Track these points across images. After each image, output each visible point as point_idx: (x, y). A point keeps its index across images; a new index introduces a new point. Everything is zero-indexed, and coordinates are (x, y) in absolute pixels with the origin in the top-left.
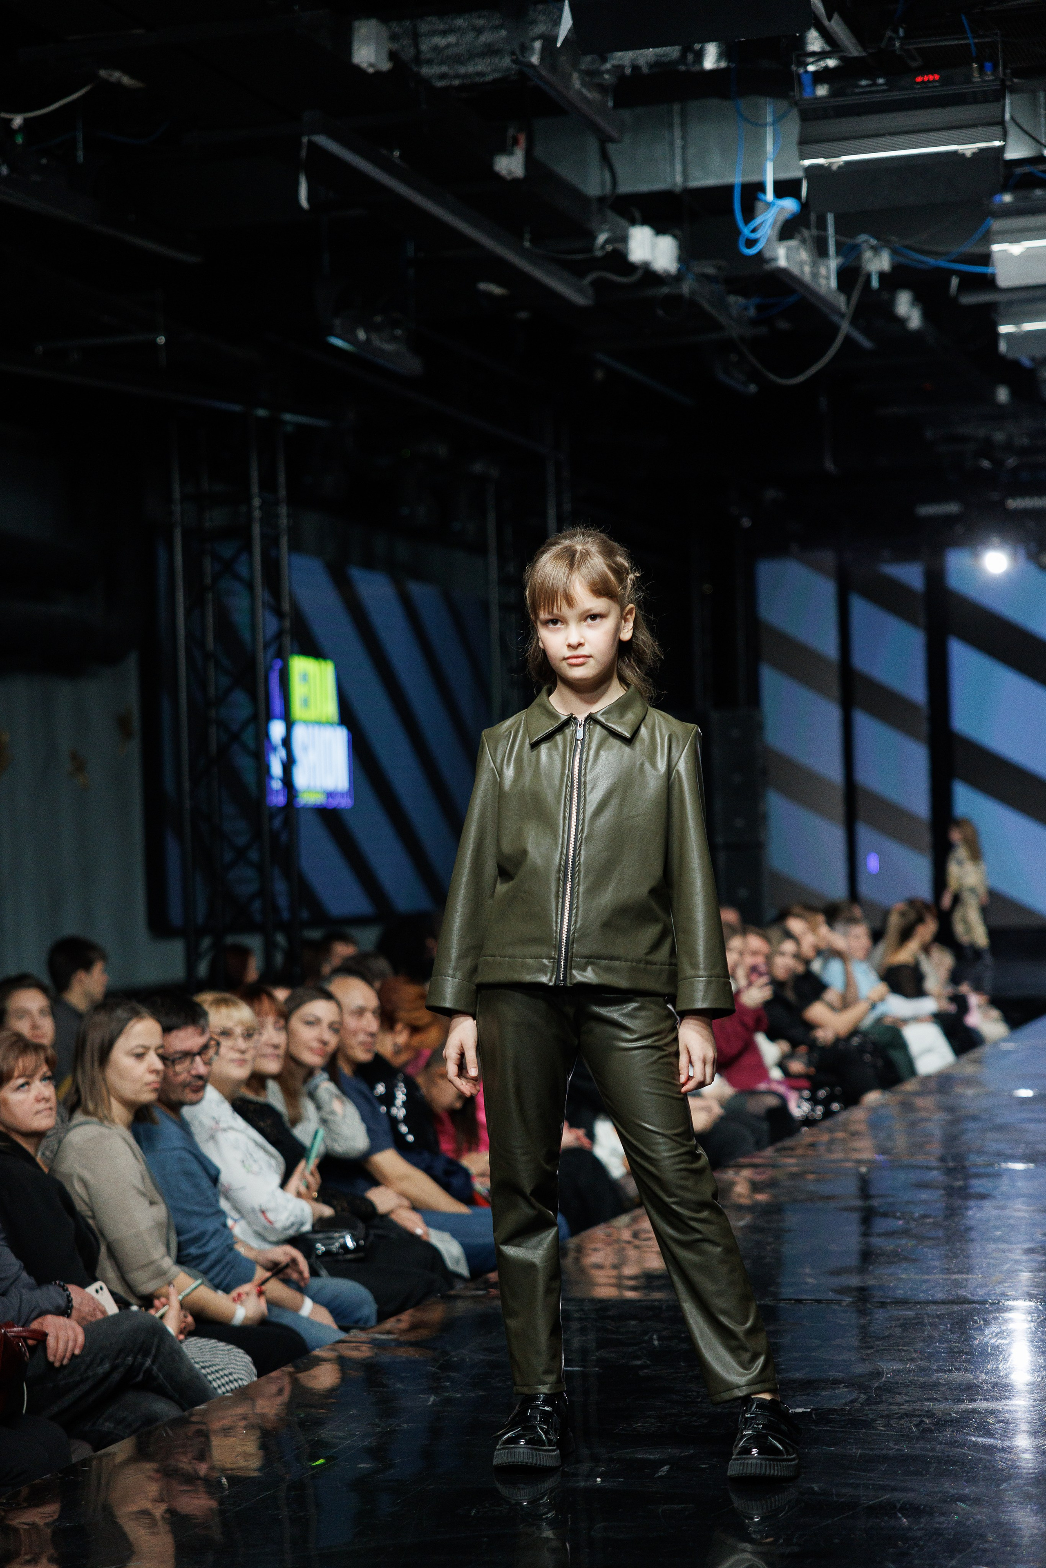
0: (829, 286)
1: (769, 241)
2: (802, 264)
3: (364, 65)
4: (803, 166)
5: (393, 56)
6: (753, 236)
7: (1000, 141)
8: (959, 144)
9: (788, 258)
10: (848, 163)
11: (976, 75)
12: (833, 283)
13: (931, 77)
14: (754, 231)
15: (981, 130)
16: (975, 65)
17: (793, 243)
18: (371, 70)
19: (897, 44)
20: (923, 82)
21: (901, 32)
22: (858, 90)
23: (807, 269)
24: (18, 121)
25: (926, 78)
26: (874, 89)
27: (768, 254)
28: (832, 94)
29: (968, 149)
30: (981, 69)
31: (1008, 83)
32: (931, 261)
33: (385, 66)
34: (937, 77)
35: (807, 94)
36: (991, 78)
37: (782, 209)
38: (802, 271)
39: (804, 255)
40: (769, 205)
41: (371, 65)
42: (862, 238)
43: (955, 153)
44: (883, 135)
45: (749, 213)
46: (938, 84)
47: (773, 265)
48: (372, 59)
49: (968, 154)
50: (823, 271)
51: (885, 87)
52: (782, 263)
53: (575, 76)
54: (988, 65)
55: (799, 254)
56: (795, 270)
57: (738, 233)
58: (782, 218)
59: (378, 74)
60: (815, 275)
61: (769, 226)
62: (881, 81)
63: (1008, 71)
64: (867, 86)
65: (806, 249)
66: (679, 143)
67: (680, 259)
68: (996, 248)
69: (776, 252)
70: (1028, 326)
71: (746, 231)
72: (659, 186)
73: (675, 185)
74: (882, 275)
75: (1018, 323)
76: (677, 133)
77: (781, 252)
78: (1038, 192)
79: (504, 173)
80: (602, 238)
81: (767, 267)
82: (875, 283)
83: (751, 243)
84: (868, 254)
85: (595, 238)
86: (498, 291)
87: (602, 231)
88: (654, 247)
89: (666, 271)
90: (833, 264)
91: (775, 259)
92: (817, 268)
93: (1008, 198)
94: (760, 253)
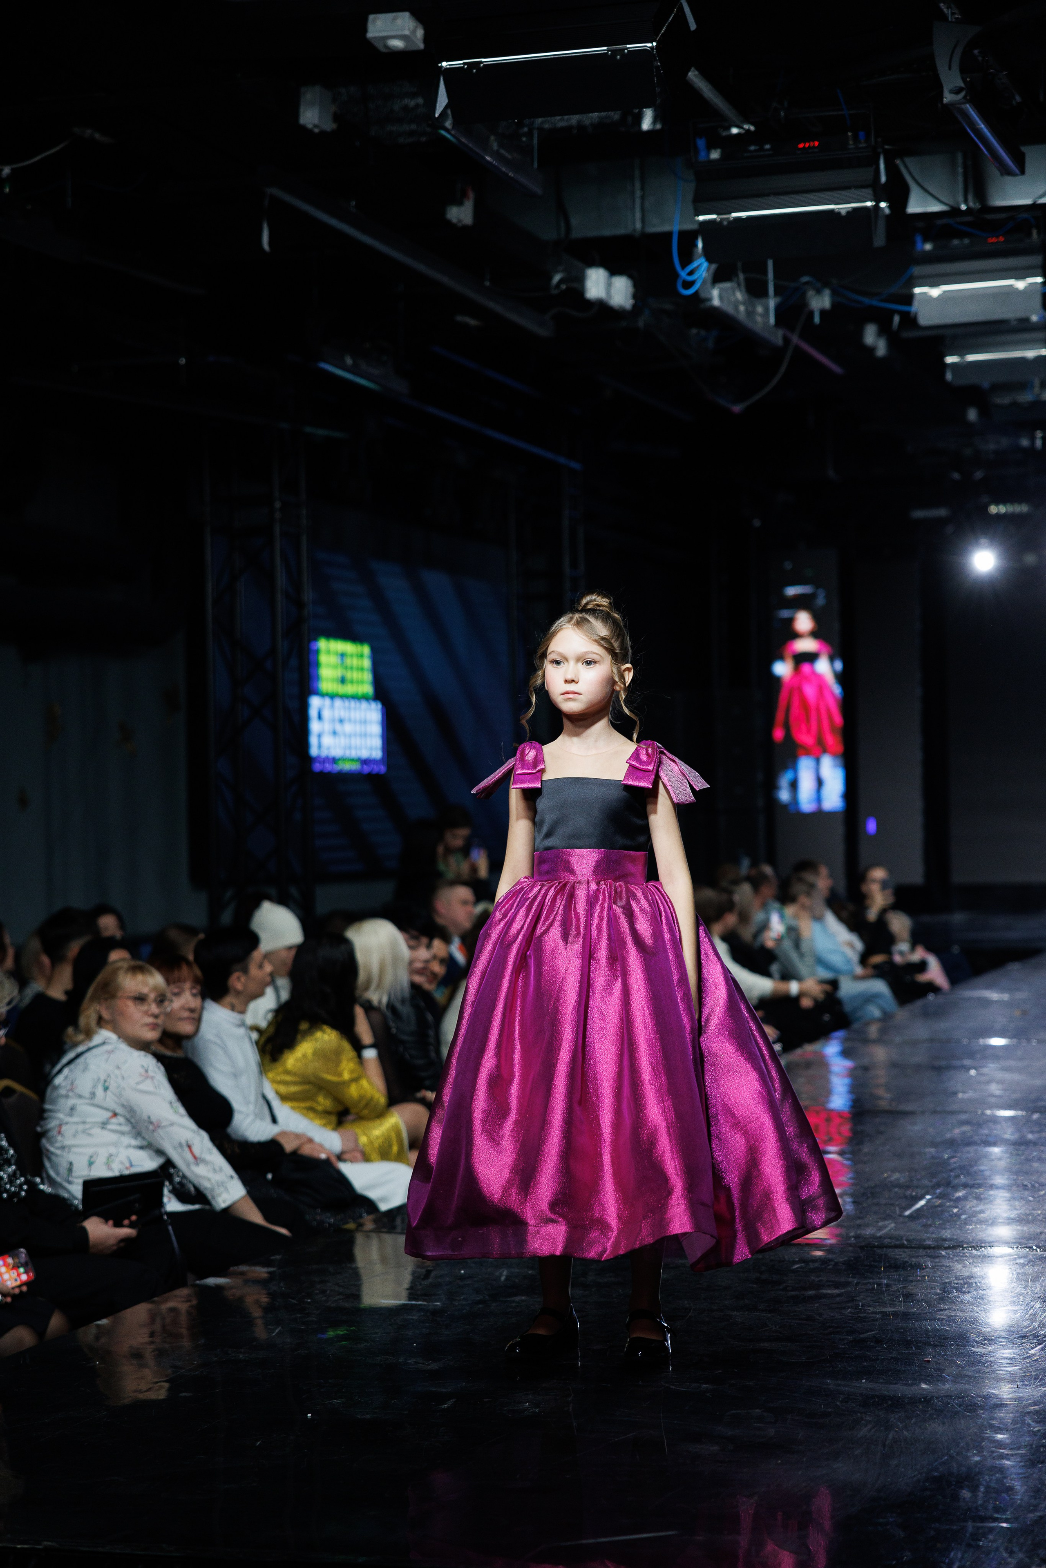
0: (766, 324)
1: (704, 282)
2: (736, 305)
3: (310, 126)
4: (698, 220)
5: (336, 118)
6: (690, 278)
7: (872, 201)
8: (835, 204)
9: (721, 298)
10: (739, 219)
11: (851, 142)
12: (772, 320)
13: (812, 144)
14: (691, 273)
15: (853, 192)
16: (850, 134)
17: (727, 285)
18: (316, 130)
19: (782, 114)
20: (804, 148)
21: (786, 104)
22: (746, 155)
23: (742, 308)
24: (7, 171)
25: (807, 145)
26: (762, 153)
27: (703, 295)
28: (723, 157)
29: (843, 208)
30: (856, 138)
31: (880, 150)
32: (866, 301)
33: (329, 126)
34: (816, 144)
35: (702, 156)
36: (864, 145)
38: (736, 310)
39: (739, 296)
41: (316, 126)
42: (805, 279)
43: (831, 212)
44: (768, 195)
45: (687, 257)
46: (816, 150)
47: (708, 304)
48: (316, 121)
49: (843, 212)
50: (760, 309)
51: (770, 152)
52: (716, 302)
53: (492, 138)
54: (862, 134)
55: (734, 294)
56: (730, 310)
57: (677, 275)
59: (323, 133)
60: (750, 313)
61: (705, 269)
62: (768, 147)
63: (880, 140)
64: (755, 151)
65: (740, 290)
66: (638, 193)
67: (635, 296)
68: (917, 290)
69: (710, 293)
70: (971, 358)
71: (683, 274)
72: (621, 231)
73: (635, 230)
74: (823, 312)
75: (962, 355)
76: (638, 185)
77: (715, 293)
78: (956, 242)
79: (454, 221)
80: (557, 278)
81: (702, 306)
82: (817, 319)
83: (688, 285)
84: (811, 293)
85: (550, 278)
86: (473, 322)
87: (557, 272)
88: (609, 286)
89: (621, 307)
90: (772, 303)
91: (710, 299)
92: (754, 307)
93: (928, 247)
94: (696, 293)
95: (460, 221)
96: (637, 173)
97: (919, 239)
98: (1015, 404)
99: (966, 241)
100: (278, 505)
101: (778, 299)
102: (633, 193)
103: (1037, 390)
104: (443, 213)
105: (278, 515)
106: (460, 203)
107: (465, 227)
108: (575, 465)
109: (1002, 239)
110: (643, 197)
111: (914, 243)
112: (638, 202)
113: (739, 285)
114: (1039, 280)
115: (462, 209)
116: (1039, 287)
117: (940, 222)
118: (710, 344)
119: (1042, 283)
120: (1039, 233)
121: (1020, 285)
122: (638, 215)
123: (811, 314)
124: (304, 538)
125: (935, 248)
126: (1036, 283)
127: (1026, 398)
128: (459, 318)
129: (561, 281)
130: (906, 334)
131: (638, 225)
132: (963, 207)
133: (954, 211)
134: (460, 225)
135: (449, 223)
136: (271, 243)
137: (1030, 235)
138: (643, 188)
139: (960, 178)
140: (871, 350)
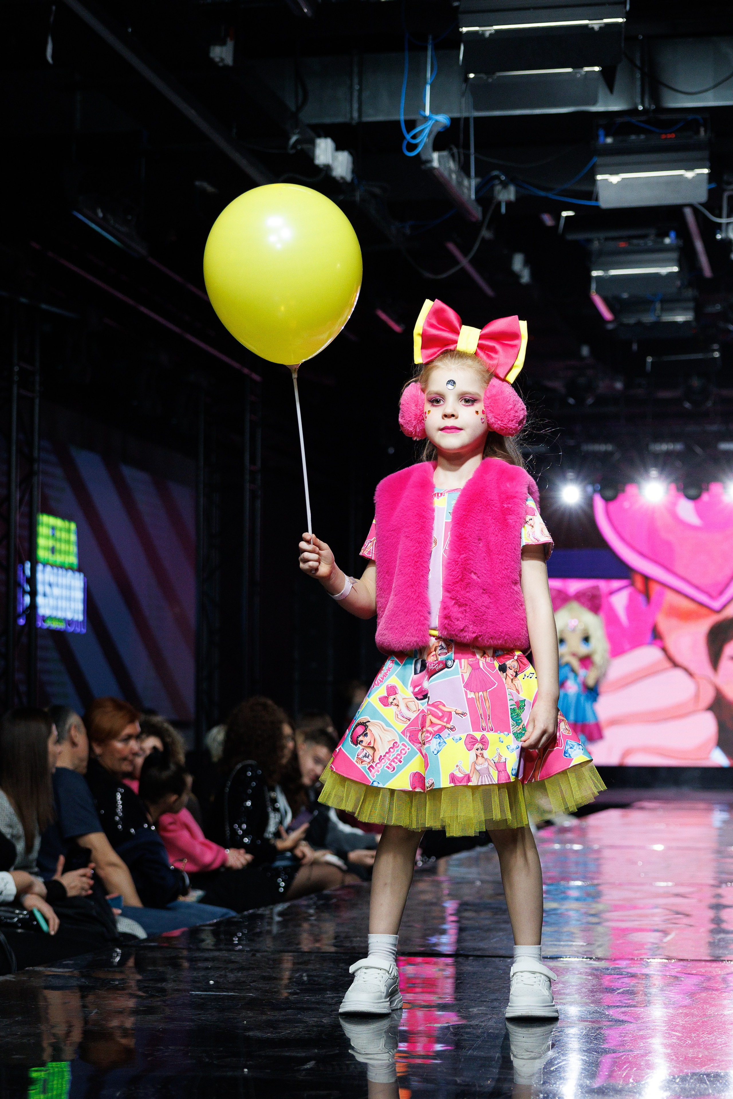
0: (469, 197)
1: (425, 147)
2: (450, 171)
6: (414, 142)
9: (439, 163)
10: (497, 31)
12: (473, 196)
14: (414, 137)
15: (608, 9)
17: (445, 153)
23: (454, 176)
27: (424, 157)
29: (596, 24)
37: (437, 121)
38: (450, 176)
39: (452, 166)
40: (426, 119)
42: (496, 173)
43: (586, 26)
45: (412, 124)
47: (428, 165)
49: (596, 28)
50: (466, 182)
52: (436, 164)
55: (448, 163)
56: (446, 174)
57: (402, 139)
58: (436, 130)
60: (460, 183)
61: (427, 134)
65: (454, 162)
66: (357, 87)
67: (354, 171)
68: (599, 177)
69: (431, 155)
70: (613, 272)
71: (408, 137)
72: (340, 120)
73: (352, 118)
74: (509, 204)
75: (606, 269)
76: (356, 80)
77: (435, 156)
78: (633, 137)
79: (217, 59)
80: (294, 139)
81: (423, 167)
82: (503, 210)
83: (412, 147)
84: (498, 188)
85: (289, 139)
86: (210, 189)
87: (294, 134)
88: (334, 158)
89: (342, 178)
90: (474, 183)
91: (430, 161)
92: (462, 181)
93: (609, 140)
94: (418, 155)
95: (222, 60)
96: (356, 69)
97: (601, 132)
98: (639, 324)
99: (642, 137)
100: (16, 369)
101: (479, 180)
102: (351, 87)
103: (658, 312)
104: (208, 52)
105: (16, 378)
106: (223, 43)
107: (226, 67)
108: (256, 377)
109: (673, 136)
110: (360, 91)
111: (597, 136)
112: (356, 94)
113: (453, 156)
114: (706, 171)
115: (224, 48)
116: (706, 178)
117: (619, 120)
118: (408, 231)
119: (709, 174)
120: (706, 131)
121: (689, 175)
122: (355, 106)
123: (499, 204)
124: (37, 401)
125: (614, 140)
126: (703, 174)
127: (648, 318)
128: (197, 183)
129: (297, 142)
130: (570, 237)
131: (355, 115)
132: (641, 108)
133: (633, 112)
134: (221, 64)
135: (212, 61)
136: (53, 57)
137: (698, 132)
138: (360, 83)
139: (638, 83)
140: (517, 277)
